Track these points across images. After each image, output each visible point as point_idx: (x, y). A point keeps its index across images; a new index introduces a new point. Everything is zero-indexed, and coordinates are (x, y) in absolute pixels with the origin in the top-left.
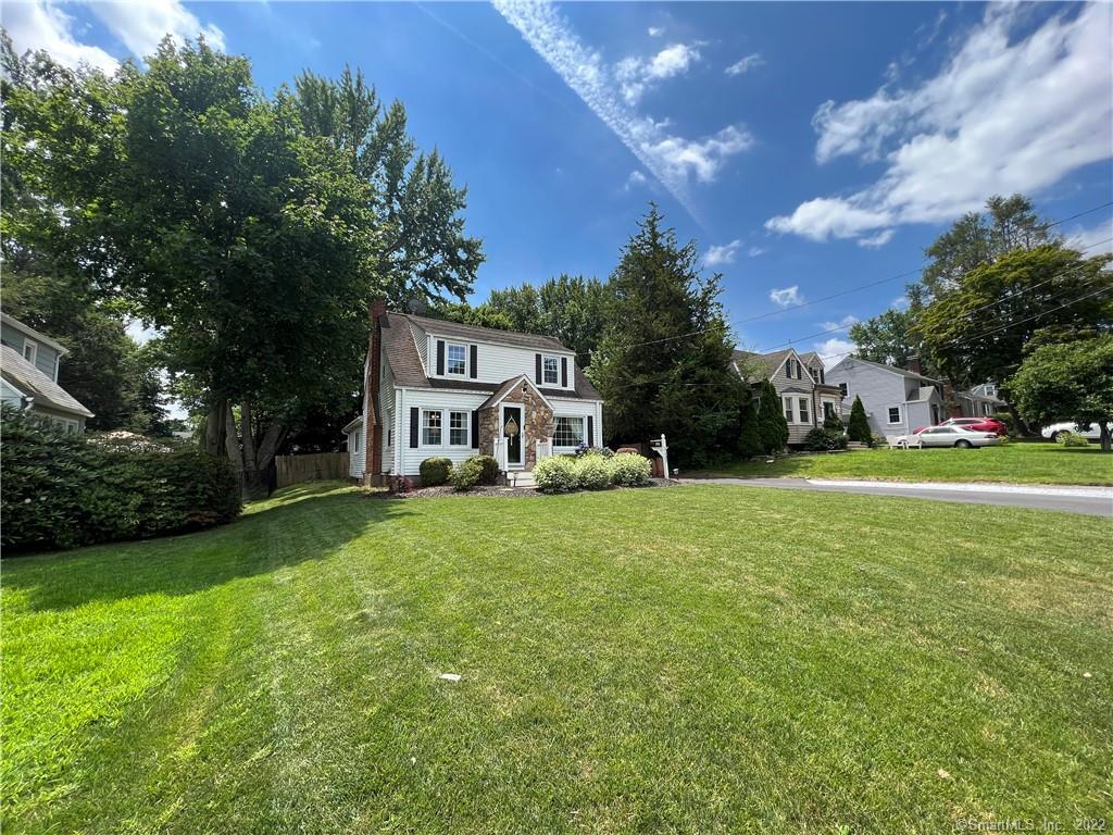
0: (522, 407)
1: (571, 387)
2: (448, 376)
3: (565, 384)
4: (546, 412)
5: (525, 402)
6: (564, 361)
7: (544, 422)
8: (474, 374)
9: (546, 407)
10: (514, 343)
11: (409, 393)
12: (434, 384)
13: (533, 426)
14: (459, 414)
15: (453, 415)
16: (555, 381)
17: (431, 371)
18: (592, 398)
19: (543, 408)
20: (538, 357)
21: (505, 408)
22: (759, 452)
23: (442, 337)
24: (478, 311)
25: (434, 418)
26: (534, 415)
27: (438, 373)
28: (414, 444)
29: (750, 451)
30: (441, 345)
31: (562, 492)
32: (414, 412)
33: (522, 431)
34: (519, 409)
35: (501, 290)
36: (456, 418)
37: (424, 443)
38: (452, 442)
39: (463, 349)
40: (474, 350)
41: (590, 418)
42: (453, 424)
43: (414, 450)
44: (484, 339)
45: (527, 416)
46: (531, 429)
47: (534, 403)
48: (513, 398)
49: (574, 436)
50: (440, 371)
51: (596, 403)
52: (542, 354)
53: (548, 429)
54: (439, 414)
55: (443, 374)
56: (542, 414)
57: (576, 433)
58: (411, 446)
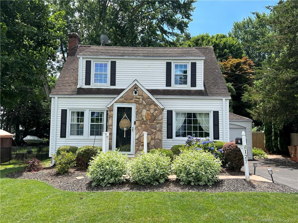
0: (133, 107)
3: (194, 84)
4: (155, 110)
5: (136, 102)
6: (194, 65)
7: (153, 118)
8: (113, 83)
9: (156, 105)
10: (147, 57)
11: (60, 99)
12: (81, 92)
13: (143, 122)
14: (98, 113)
15: (93, 114)
17: (81, 84)
18: (220, 94)
19: (153, 107)
20: (169, 65)
21: (118, 108)
23: (89, 58)
25: (79, 116)
26: (144, 112)
27: (86, 84)
28: (63, 135)
30: (88, 64)
32: (64, 113)
33: (133, 125)
34: (131, 108)
37: (71, 134)
38: (92, 134)
39: (106, 65)
40: (113, 64)
41: (216, 114)
42: (92, 121)
43: (63, 139)
44: (122, 56)
45: (138, 113)
46: (141, 124)
47: (144, 103)
48: (125, 100)
49: (201, 129)
50: (88, 82)
51: (224, 99)
52: (172, 62)
53: (158, 123)
54: (82, 114)
55: (89, 84)
56: (152, 112)
57: (203, 126)
58: (61, 137)
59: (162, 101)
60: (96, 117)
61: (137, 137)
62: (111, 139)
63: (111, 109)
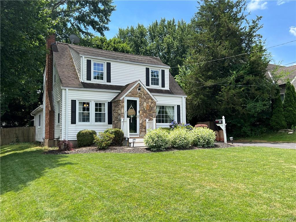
0: (138, 100)
1: (167, 87)
2: (93, 81)
3: (163, 86)
4: (152, 103)
5: (140, 97)
6: (163, 72)
7: (151, 109)
8: (109, 80)
9: (152, 99)
11: (70, 91)
12: (85, 86)
13: (144, 111)
14: (100, 104)
15: (96, 104)
16: (158, 84)
17: (83, 78)
18: (180, 94)
19: (150, 100)
20: (147, 70)
21: (128, 100)
22: (283, 127)
23: (90, 57)
24: (111, 41)
25: (85, 106)
26: (145, 104)
27: (87, 79)
28: (73, 122)
29: (278, 127)
30: (89, 63)
31: (161, 151)
32: (74, 102)
33: (138, 114)
34: (136, 101)
35: (125, 28)
36: (99, 106)
37: (80, 121)
38: (96, 121)
39: (102, 65)
40: (109, 65)
41: (179, 107)
42: (96, 110)
43: (74, 125)
44: (116, 59)
45: (141, 105)
46: (143, 113)
47: (145, 98)
48: (132, 94)
49: (169, 117)
50: (89, 78)
51: (183, 97)
52: (150, 68)
53: (153, 113)
54: (88, 104)
55: (90, 80)
56: (150, 104)
57: (171, 115)
58: (72, 123)
59: (156, 97)
61: (141, 122)
63: (123, 101)
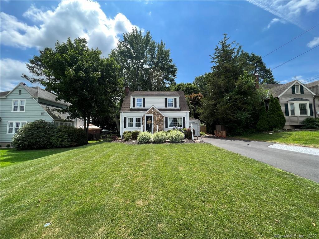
0: (152, 115)
1: (178, 107)
3: (176, 106)
4: (161, 117)
5: (153, 114)
6: (175, 99)
7: (160, 120)
8: (144, 106)
9: (161, 115)
10: (157, 95)
11: (124, 113)
12: (132, 110)
13: (156, 121)
14: (138, 118)
15: (136, 119)
16: (173, 106)
20: (166, 99)
21: (147, 116)
22: (266, 129)
23: (135, 97)
26: (157, 118)
27: (133, 107)
29: (262, 129)
30: (134, 99)
32: (125, 118)
33: (152, 123)
37: (128, 127)
38: (136, 126)
39: (141, 99)
40: (144, 99)
41: (184, 118)
42: (136, 121)
44: (148, 95)
45: (154, 118)
46: (156, 122)
47: (157, 114)
48: (149, 113)
49: (178, 124)
50: (134, 106)
51: (187, 112)
53: (162, 122)
54: (132, 119)
55: (135, 107)
56: (160, 117)
57: (179, 123)
58: (124, 128)
59: (163, 113)
60: (138, 120)
61: (154, 127)
62: (144, 128)
63: (144, 116)
